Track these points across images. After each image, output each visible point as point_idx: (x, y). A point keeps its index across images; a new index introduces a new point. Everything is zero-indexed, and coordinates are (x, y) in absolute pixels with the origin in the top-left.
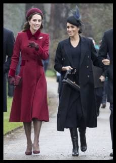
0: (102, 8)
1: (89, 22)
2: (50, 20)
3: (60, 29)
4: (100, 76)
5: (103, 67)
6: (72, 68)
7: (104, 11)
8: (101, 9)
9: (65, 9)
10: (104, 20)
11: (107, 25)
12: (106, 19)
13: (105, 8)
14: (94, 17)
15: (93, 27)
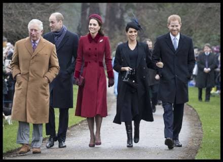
0: (156, 9)
1: (144, 24)
2: (106, 21)
3: (115, 30)
4: (155, 75)
5: (157, 70)
6: (131, 69)
7: (158, 12)
8: (155, 11)
9: (120, 11)
10: (158, 22)
11: (160, 26)
12: (160, 20)
13: (159, 10)
14: (148, 18)
15: (148, 28)
